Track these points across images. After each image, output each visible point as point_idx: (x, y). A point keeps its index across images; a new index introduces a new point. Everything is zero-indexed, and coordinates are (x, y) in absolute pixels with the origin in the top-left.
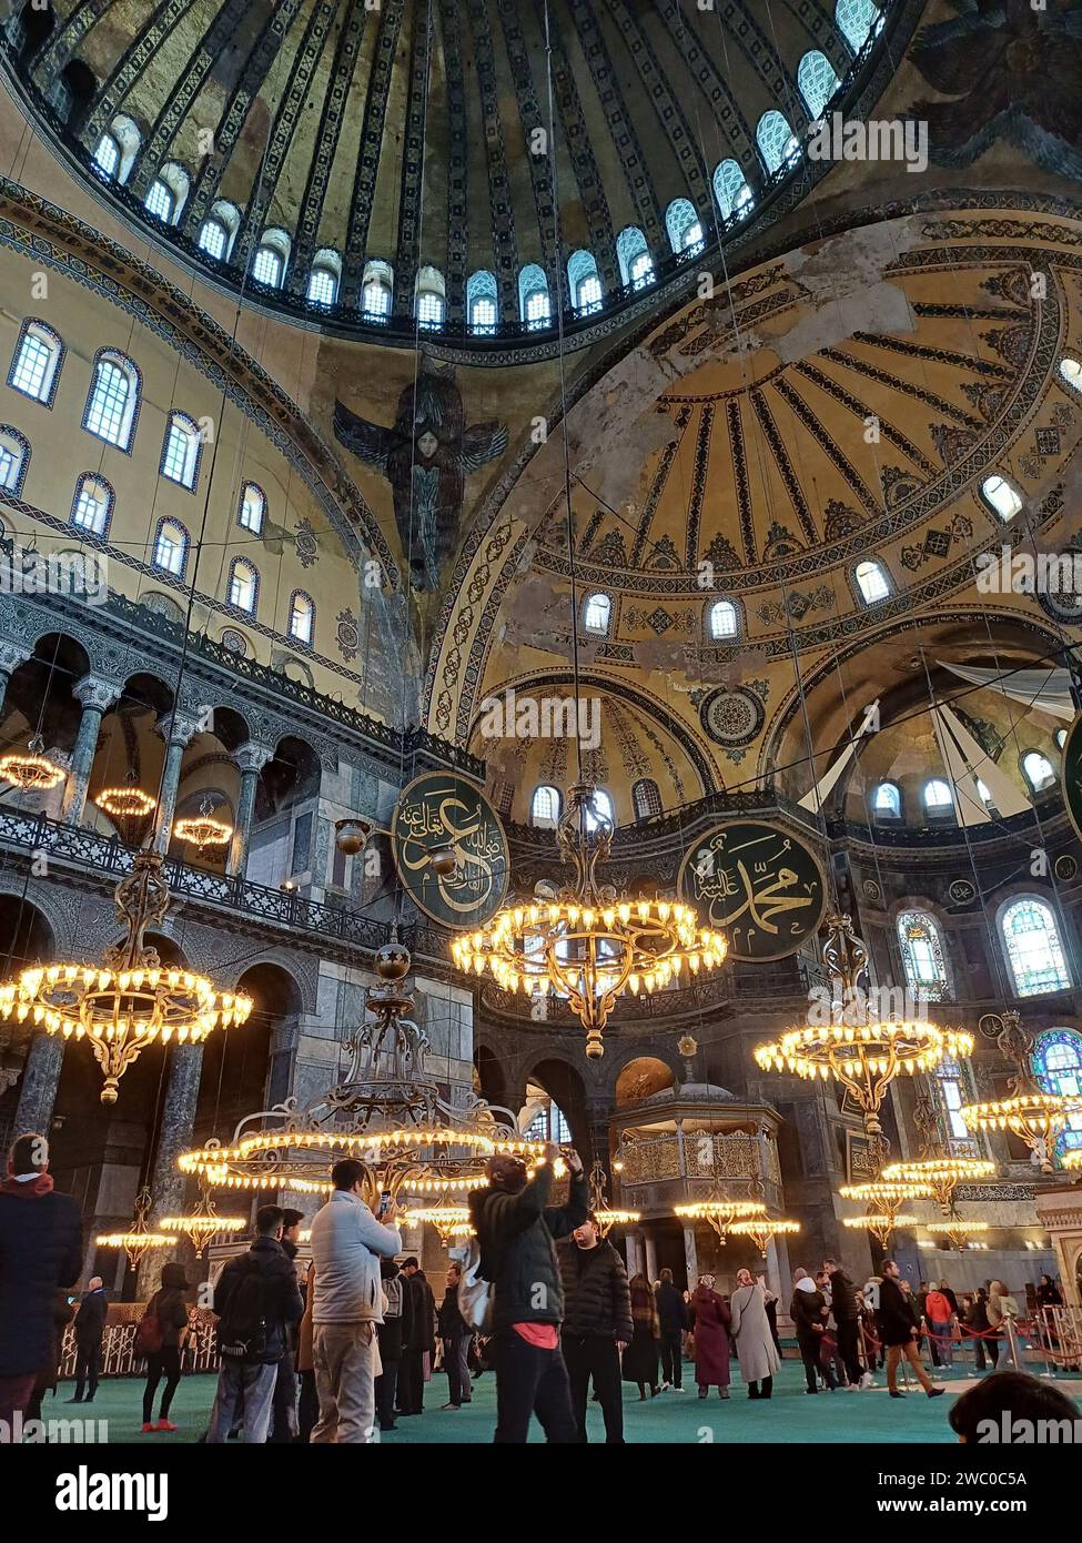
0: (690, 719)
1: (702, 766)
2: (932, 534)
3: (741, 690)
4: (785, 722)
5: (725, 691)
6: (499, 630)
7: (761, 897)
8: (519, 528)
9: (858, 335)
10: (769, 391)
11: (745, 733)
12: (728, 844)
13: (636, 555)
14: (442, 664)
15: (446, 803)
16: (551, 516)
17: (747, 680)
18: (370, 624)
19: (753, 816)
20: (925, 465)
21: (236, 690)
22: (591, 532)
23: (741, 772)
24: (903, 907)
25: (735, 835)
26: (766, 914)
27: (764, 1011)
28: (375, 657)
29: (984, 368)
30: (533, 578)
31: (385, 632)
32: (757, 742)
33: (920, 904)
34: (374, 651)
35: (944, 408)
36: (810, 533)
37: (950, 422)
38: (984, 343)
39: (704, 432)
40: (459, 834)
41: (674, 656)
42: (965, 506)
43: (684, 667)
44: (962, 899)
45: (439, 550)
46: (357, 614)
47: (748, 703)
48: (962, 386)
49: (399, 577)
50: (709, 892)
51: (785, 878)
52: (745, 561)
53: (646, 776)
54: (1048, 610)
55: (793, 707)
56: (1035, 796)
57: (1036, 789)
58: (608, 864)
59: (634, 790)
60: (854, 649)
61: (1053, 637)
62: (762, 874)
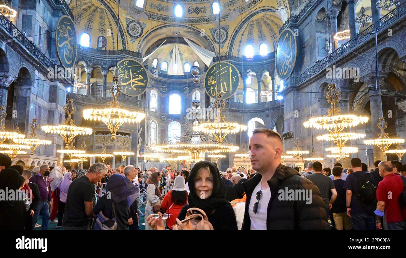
0: (124, 25)
1: (123, 40)
2: (197, 8)
3: (139, 23)
4: (146, 37)
5: (135, 22)
7: (134, 80)
11: (136, 35)
12: (129, 64)
15: (68, 27)
17: (141, 21)
19: (135, 59)
23: (133, 46)
24: (152, 89)
25: (131, 62)
26: (134, 85)
32: (139, 39)
33: (156, 89)
40: (69, 39)
42: (207, 6)
43: (127, 10)
44: (163, 91)
47: (140, 27)
50: (122, 76)
51: (140, 77)
53: (104, 35)
54: (214, 38)
55: (150, 34)
56: (184, 73)
57: (185, 72)
58: (87, 57)
59: (99, 38)
60: (169, 26)
61: (212, 44)
62: (135, 75)
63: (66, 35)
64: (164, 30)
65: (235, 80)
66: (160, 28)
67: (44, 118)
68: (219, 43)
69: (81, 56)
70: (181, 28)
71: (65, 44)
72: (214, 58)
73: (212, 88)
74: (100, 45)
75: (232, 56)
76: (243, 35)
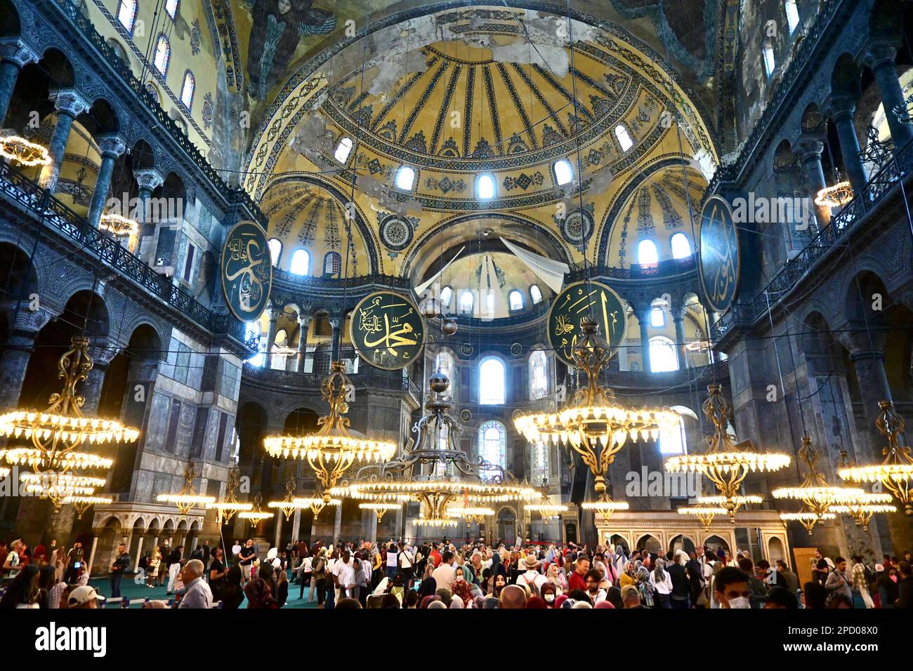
0: (375, 227)
1: (373, 256)
2: (523, 176)
3: (405, 220)
4: (421, 245)
5: (396, 218)
6: (291, 141)
7: (393, 336)
8: (324, 83)
9: (535, 66)
10: (479, 69)
11: (400, 244)
12: (382, 303)
13: (375, 124)
14: (258, 150)
15: (252, 242)
16: (342, 83)
17: (409, 216)
18: (220, 109)
19: (396, 291)
20: (534, 142)
21: (153, 131)
22: (358, 101)
23: (393, 266)
24: (440, 351)
25: (387, 299)
26: (393, 345)
27: (383, 395)
28: (219, 131)
29: (585, 111)
30: (318, 115)
31: (225, 116)
32: (405, 251)
33: (448, 351)
34: (219, 127)
35: (556, 119)
36: (466, 150)
37: (554, 127)
38: (589, 100)
39: (438, 75)
40: (253, 263)
41: (376, 189)
42: (543, 169)
43: (379, 197)
44: (466, 353)
45: (271, 76)
46: (214, 98)
47: (406, 228)
48: (569, 114)
49: (242, 84)
52: (428, 151)
53: (336, 250)
54: (564, 233)
55: (428, 238)
56: (510, 312)
57: (512, 309)
58: (300, 295)
59: (326, 256)
60: (467, 219)
61: (561, 246)
62: (395, 324)
63: (244, 257)
64: (458, 228)
65: (615, 321)
66: (449, 223)
67: (186, 424)
68: (575, 243)
69: (291, 293)
70: (492, 220)
71: (242, 275)
72: (566, 275)
73: (565, 342)
74: (329, 270)
75: (607, 268)
76: (627, 220)
